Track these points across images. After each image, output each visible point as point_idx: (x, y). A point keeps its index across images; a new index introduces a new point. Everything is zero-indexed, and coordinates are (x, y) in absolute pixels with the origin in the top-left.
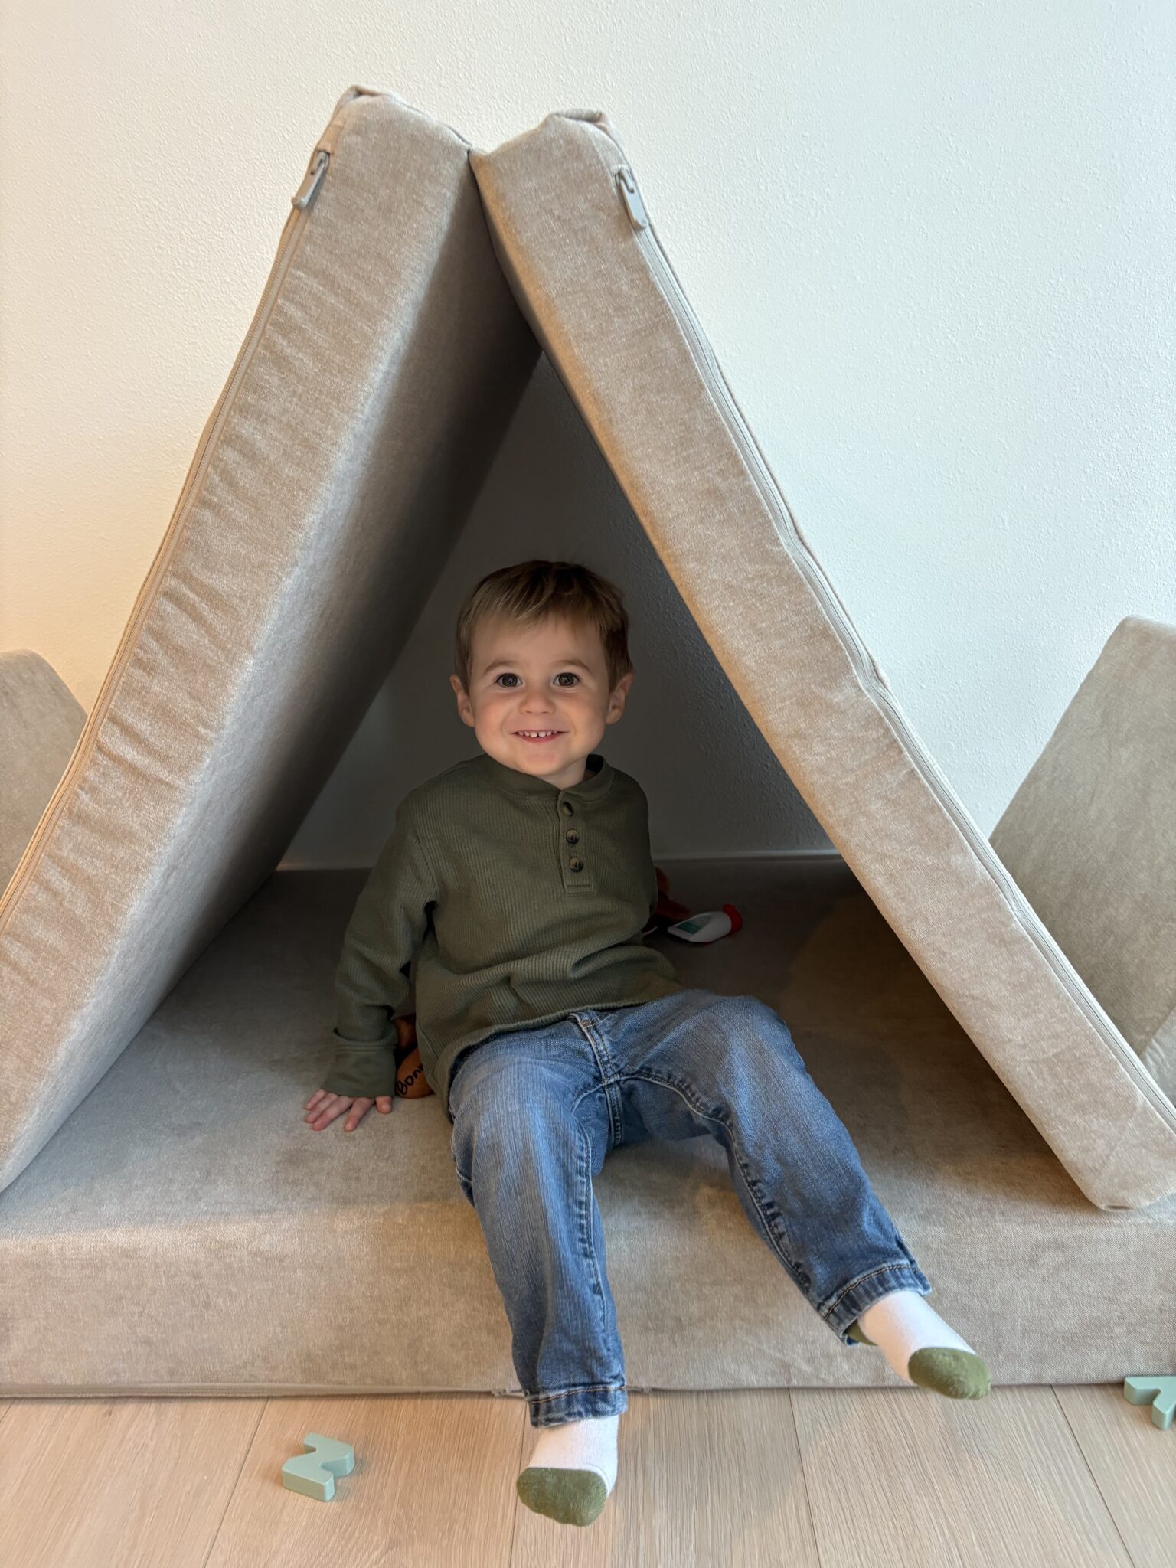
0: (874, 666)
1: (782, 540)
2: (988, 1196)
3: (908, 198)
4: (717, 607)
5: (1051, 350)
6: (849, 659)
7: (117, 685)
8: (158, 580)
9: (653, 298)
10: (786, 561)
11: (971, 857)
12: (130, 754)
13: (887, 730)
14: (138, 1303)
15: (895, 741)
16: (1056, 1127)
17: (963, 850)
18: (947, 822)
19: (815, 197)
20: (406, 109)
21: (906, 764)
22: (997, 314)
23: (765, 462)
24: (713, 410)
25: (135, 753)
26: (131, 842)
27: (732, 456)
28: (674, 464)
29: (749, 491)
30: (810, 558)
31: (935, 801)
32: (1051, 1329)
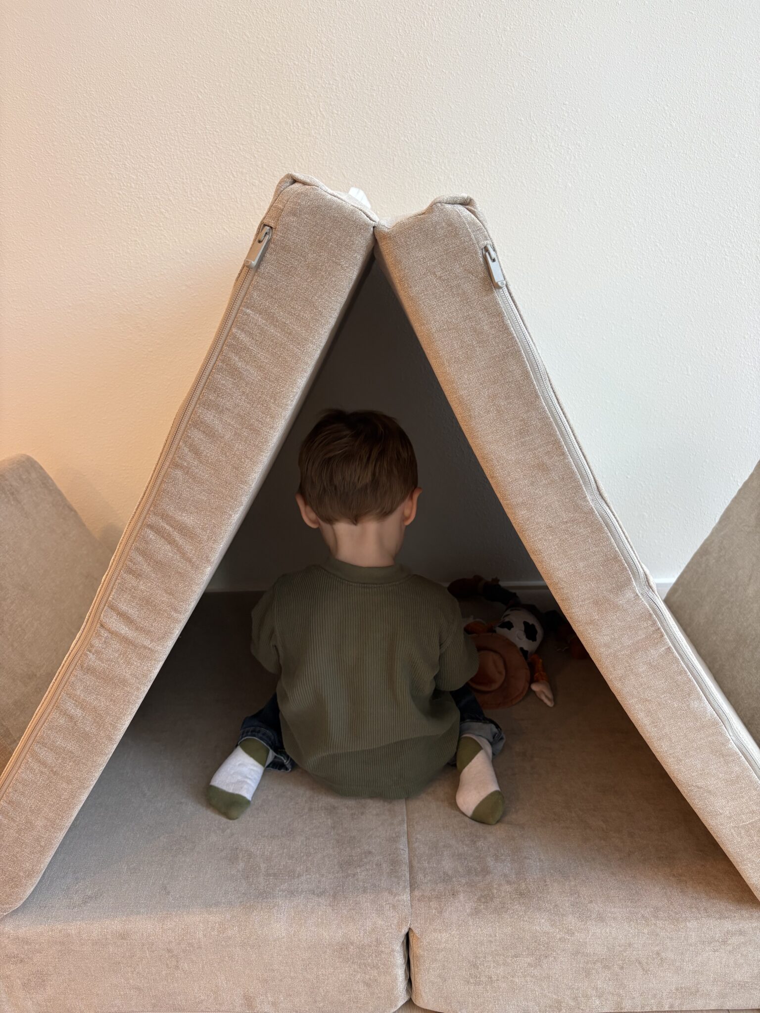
0: (647, 578)
1: (589, 498)
2: (695, 895)
3: (634, 149)
4: (540, 540)
5: (726, 255)
6: (631, 576)
7: (114, 585)
8: (143, 516)
9: (506, 335)
10: (591, 511)
11: (704, 703)
12: (124, 630)
13: (654, 623)
14: (131, 966)
15: (659, 629)
16: (745, 865)
17: (699, 698)
18: (690, 680)
19: (570, 147)
20: (329, 197)
21: (665, 644)
22: (691, 229)
23: (578, 444)
24: (545, 412)
25: (127, 629)
26: (124, 685)
27: (556, 443)
28: (514, 446)
29: (567, 466)
30: (607, 508)
31: (682, 667)
32: (732, 980)
